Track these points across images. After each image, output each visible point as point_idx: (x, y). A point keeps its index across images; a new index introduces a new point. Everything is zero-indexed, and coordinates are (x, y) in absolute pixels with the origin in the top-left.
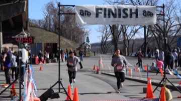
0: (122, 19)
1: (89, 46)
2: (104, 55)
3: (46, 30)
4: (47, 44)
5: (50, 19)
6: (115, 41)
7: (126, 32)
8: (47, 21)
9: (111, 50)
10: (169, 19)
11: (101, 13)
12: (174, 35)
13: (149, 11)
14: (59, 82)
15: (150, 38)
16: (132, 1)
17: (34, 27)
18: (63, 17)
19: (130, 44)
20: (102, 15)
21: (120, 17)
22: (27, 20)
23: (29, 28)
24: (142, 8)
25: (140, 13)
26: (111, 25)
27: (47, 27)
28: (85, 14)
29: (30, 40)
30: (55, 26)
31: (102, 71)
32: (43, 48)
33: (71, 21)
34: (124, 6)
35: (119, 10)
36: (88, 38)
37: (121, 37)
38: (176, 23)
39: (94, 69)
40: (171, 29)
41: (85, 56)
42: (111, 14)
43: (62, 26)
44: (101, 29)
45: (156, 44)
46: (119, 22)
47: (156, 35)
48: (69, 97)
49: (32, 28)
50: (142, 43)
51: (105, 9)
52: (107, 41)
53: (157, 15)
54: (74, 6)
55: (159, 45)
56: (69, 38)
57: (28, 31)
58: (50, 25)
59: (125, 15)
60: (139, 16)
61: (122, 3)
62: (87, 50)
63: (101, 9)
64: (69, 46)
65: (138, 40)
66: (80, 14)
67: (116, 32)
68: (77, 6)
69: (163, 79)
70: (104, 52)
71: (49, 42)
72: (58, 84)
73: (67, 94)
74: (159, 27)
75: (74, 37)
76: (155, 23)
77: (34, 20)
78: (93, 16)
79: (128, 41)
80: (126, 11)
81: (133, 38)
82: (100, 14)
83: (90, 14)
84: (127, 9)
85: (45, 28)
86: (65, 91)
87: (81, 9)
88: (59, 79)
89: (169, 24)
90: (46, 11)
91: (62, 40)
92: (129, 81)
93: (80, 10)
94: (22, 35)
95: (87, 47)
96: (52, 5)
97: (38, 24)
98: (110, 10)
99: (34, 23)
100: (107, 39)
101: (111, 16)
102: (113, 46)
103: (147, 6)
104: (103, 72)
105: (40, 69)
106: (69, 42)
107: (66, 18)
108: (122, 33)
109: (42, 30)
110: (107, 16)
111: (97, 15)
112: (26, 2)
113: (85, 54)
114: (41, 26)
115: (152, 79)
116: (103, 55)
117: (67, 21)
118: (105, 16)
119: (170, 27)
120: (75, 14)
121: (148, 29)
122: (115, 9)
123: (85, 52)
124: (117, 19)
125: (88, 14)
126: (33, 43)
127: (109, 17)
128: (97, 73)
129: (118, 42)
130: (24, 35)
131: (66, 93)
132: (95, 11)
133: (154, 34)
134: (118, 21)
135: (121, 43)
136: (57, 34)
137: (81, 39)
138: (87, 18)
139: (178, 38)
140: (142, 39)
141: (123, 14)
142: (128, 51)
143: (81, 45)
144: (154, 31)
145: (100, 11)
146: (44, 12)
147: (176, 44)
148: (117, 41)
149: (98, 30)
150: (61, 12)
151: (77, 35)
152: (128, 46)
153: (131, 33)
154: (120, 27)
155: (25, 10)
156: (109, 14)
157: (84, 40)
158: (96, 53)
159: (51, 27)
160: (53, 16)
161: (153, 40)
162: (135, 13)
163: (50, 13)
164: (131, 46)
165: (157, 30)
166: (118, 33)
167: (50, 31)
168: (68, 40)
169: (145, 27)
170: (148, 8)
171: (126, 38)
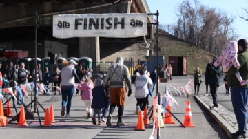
0: (105, 30)
11: (81, 24)
21: (102, 28)
28: (64, 25)
35: (102, 19)
42: (92, 24)
51: (86, 19)
59: (108, 26)
60: (125, 27)
63: (82, 19)
66: (58, 25)
82: (79, 26)
83: (69, 25)
84: (111, 19)
88: (35, 98)
98: (91, 20)
101: (93, 27)
122: (98, 19)
124: (99, 30)
125: (66, 25)
127: (90, 28)
138: (66, 29)
141: (106, 25)
145: (79, 21)
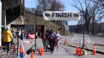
1: (67, 28)
2: (78, 34)
4: (38, 26)
5: (40, 8)
6: (87, 24)
7: (94, 18)
8: (38, 9)
17: (29, 13)
22: (24, 8)
23: (25, 14)
36: (66, 22)
37: (91, 21)
41: (64, 35)
49: (27, 14)
57: (25, 16)
62: (65, 30)
64: (53, 27)
71: (39, 24)
77: (28, 8)
83: (50, 15)
90: (37, 2)
94: (20, 18)
95: (66, 29)
97: (32, 11)
100: (82, 23)
101: (59, 16)
102: (86, 28)
113: (64, 33)
123: (64, 31)
128: (65, 45)
129: (89, 25)
130: (21, 18)
143: (61, 27)
145: (54, 14)
146: (36, 2)
152: (95, 28)
160: (42, 5)
162: (70, 15)
163: (41, 3)
168: (53, 23)
171: (95, 22)
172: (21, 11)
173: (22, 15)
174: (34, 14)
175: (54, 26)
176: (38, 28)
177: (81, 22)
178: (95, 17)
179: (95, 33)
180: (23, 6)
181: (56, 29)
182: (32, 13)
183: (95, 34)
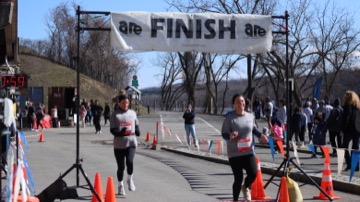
0: (203, 40)
1: (138, 94)
2: (168, 113)
3: (53, 61)
4: (55, 90)
5: (60, 40)
6: (189, 84)
7: (211, 66)
8: (54, 44)
9: (181, 102)
10: (298, 41)
11: (162, 28)
12: (307, 73)
13: (258, 24)
14: (78, 166)
15: (260, 79)
16: (224, 5)
17: (29, 54)
18: (85, 35)
19: (218, 90)
20: (164, 32)
21: (199, 36)
22: (15, 41)
23: (18, 58)
24: (243, 19)
25: (240, 28)
26: (182, 54)
27: (54, 54)
28: (131, 30)
29: (20, 81)
30: (70, 52)
31: (162, 144)
32: (46, 98)
33: (102, 42)
34: (208, 15)
35: (199, 22)
36: (135, 78)
37: (202, 77)
38: (312, 48)
39: (147, 139)
40: (302, 60)
42: (181, 30)
43: (84, 54)
44: (161, 60)
45: (271, 90)
46: (198, 47)
47: (272, 73)
48: (96, 196)
49: (24, 57)
50: (244, 88)
51: (170, 21)
52: (174, 83)
53: (273, 32)
54: (107, 14)
55: (276, 93)
56: (98, 78)
57: (16, 63)
58: (60, 51)
59: (209, 33)
60: (237, 36)
61: (204, 9)
62: (133, 102)
63: (162, 20)
64: (98, 93)
65: (235, 82)
66: (121, 30)
67: (191, 66)
68: (114, 14)
69: (285, 161)
70: (167, 106)
71: (58, 84)
72: (75, 169)
73: (94, 189)
74: (278, 58)
75: (107, 76)
76: (269, 50)
77: (28, 42)
78: (146, 34)
79: (216, 84)
80: (211, 25)
81: (224, 79)
82: (159, 31)
83: (141, 30)
84: (213, 21)
85: (50, 58)
86: (89, 184)
87: (122, 20)
88: (78, 160)
89: (297, 52)
90: (52, 23)
91: (84, 81)
92: (217, 165)
93: (121, 23)
94: (3, 70)
95: (134, 97)
96: (65, 11)
97: (37, 50)
98: (180, 23)
99: (29, 46)
100: (173, 81)
101: (182, 34)
102: (185, 96)
103: (253, 16)
104: (166, 147)
105: (40, 141)
106: (98, 86)
107: (92, 36)
108: (203, 69)
109: (44, 61)
110: (174, 33)
111: (154, 33)
112: (12, 4)
114: (42, 54)
115: (262, 161)
116: (164, 112)
117: (94, 44)
118: (170, 34)
119: (299, 58)
120: (109, 29)
121: (256, 62)
122: (190, 21)
124: (193, 40)
125: (135, 30)
126: (26, 86)
127: (178, 36)
128: (154, 148)
129: (196, 87)
130: (8, 70)
131: (91, 189)
132: (149, 24)
133: (267, 71)
134: (195, 45)
135: (200, 88)
136: (74, 69)
137: (122, 79)
138: (134, 37)
139: (315, 79)
140: (243, 81)
141: (205, 31)
142: (215, 105)
144: (267, 65)
145: (159, 24)
146: (48, 25)
147: (311, 90)
148: (194, 84)
149: (157, 62)
150: (82, 25)
151: (113, 71)
152: (214, 95)
153: (221, 68)
154: (199, 56)
155: (10, 21)
156: (178, 31)
157: (127, 83)
158: (151, 109)
159: (63, 55)
160: (66, 33)
161: (266, 83)
162: (229, 29)
163: (61, 27)
164: (220, 95)
165: (274, 63)
166: (195, 68)
167: (60, 64)
168: (96, 82)
169: (249, 58)
170: (256, 20)
171: (212, 79)
172: (9, 48)
173: (12, 59)
174: (43, 57)
175: (101, 89)
176: (56, 95)
177: (170, 80)
178: (211, 63)
179: (212, 109)
180: (14, 35)
181: (107, 98)
182: (39, 56)
183: (212, 112)
